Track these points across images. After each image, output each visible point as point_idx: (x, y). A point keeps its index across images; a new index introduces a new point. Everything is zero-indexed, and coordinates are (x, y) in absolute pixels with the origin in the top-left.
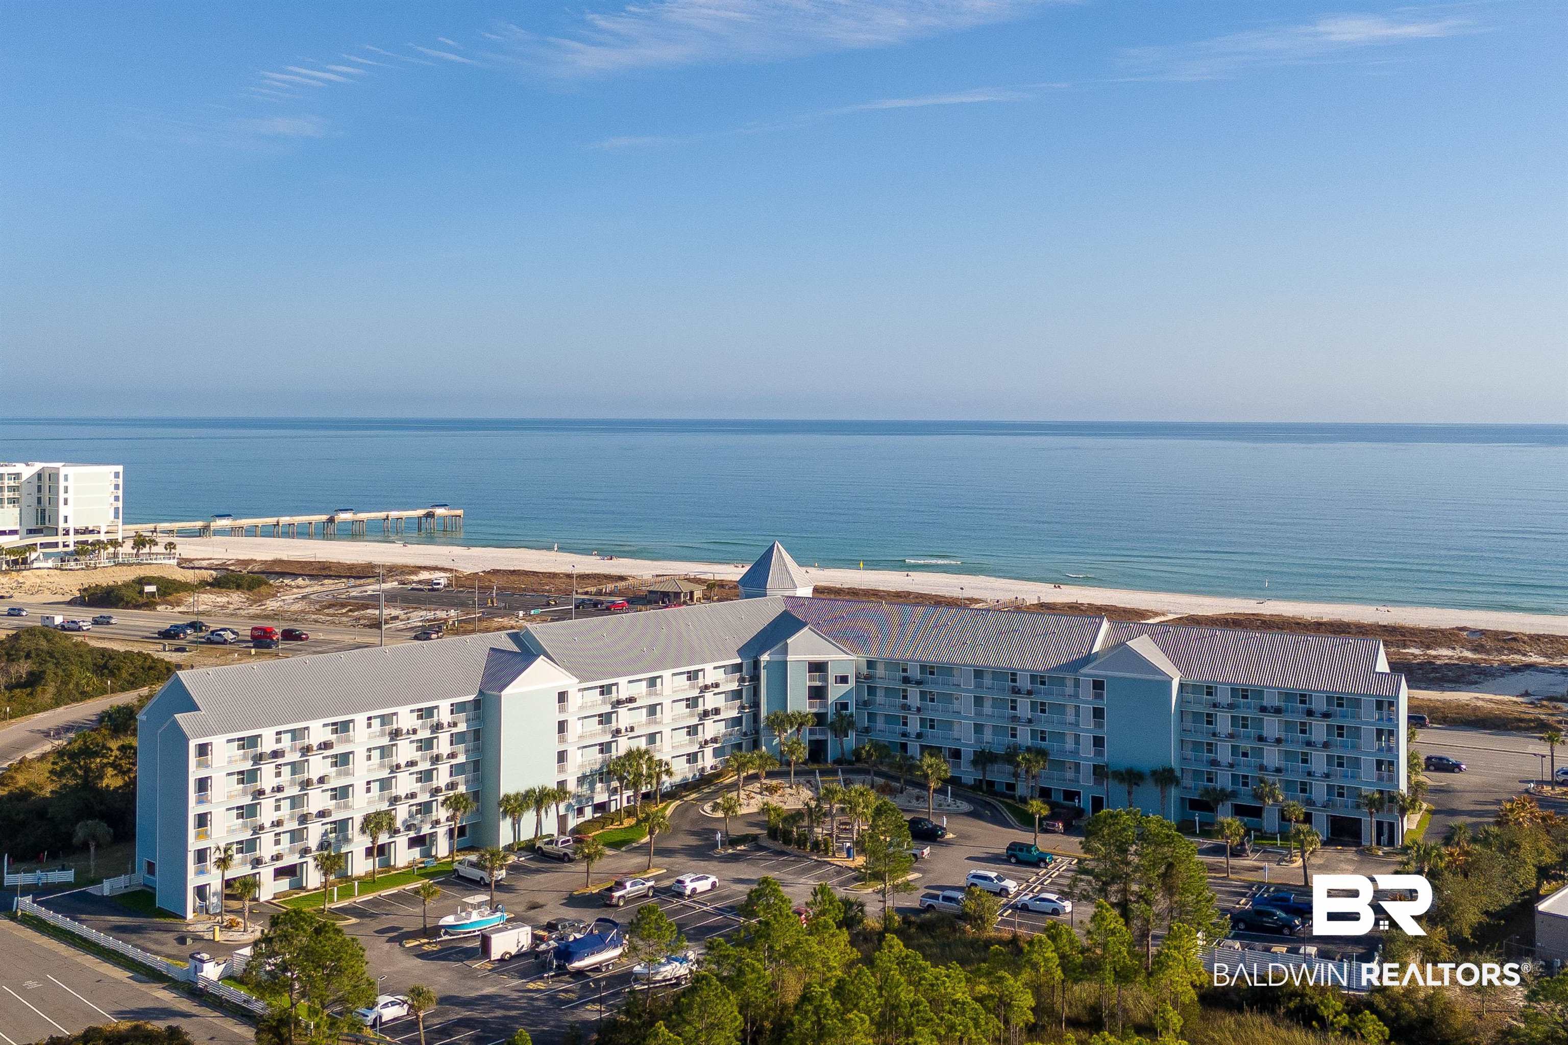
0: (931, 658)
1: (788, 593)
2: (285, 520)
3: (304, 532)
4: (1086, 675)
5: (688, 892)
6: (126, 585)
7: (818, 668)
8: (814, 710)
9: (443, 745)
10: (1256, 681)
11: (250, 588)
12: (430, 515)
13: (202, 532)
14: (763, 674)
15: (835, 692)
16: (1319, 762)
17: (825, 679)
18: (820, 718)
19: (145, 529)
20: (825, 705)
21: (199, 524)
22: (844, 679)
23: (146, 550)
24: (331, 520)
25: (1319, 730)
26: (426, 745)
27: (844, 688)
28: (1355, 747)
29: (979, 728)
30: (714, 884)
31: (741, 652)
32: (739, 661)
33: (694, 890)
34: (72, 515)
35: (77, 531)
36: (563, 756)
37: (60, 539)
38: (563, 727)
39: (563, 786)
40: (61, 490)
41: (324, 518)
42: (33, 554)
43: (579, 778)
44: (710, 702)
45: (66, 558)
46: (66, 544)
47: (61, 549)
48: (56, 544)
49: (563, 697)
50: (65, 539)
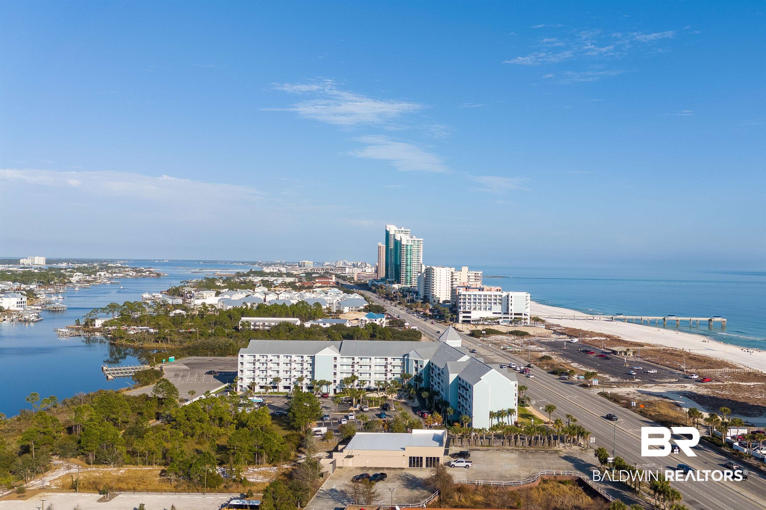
4: (444, 371)
7: (417, 362)
8: (415, 374)
9: (306, 365)
11: (520, 336)
14: (405, 362)
15: (420, 370)
17: (418, 365)
18: (415, 377)
22: (421, 366)
26: (301, 364)
32: (402, 358)
34: (513, 309)
35: (515, 314)
36: (335, 374)
37: (509, 316)
38: (335, 366)
39: (335, 381)
40: (510, 301)
41: (661, 318)
42: (501, 321)
43: (340, 381)
44: (389, 367)
45: (511, 322)
46: (511, 318)
47: (510, 320)
48: (508, 318)
49: (335, 358)
50: (511, 316)
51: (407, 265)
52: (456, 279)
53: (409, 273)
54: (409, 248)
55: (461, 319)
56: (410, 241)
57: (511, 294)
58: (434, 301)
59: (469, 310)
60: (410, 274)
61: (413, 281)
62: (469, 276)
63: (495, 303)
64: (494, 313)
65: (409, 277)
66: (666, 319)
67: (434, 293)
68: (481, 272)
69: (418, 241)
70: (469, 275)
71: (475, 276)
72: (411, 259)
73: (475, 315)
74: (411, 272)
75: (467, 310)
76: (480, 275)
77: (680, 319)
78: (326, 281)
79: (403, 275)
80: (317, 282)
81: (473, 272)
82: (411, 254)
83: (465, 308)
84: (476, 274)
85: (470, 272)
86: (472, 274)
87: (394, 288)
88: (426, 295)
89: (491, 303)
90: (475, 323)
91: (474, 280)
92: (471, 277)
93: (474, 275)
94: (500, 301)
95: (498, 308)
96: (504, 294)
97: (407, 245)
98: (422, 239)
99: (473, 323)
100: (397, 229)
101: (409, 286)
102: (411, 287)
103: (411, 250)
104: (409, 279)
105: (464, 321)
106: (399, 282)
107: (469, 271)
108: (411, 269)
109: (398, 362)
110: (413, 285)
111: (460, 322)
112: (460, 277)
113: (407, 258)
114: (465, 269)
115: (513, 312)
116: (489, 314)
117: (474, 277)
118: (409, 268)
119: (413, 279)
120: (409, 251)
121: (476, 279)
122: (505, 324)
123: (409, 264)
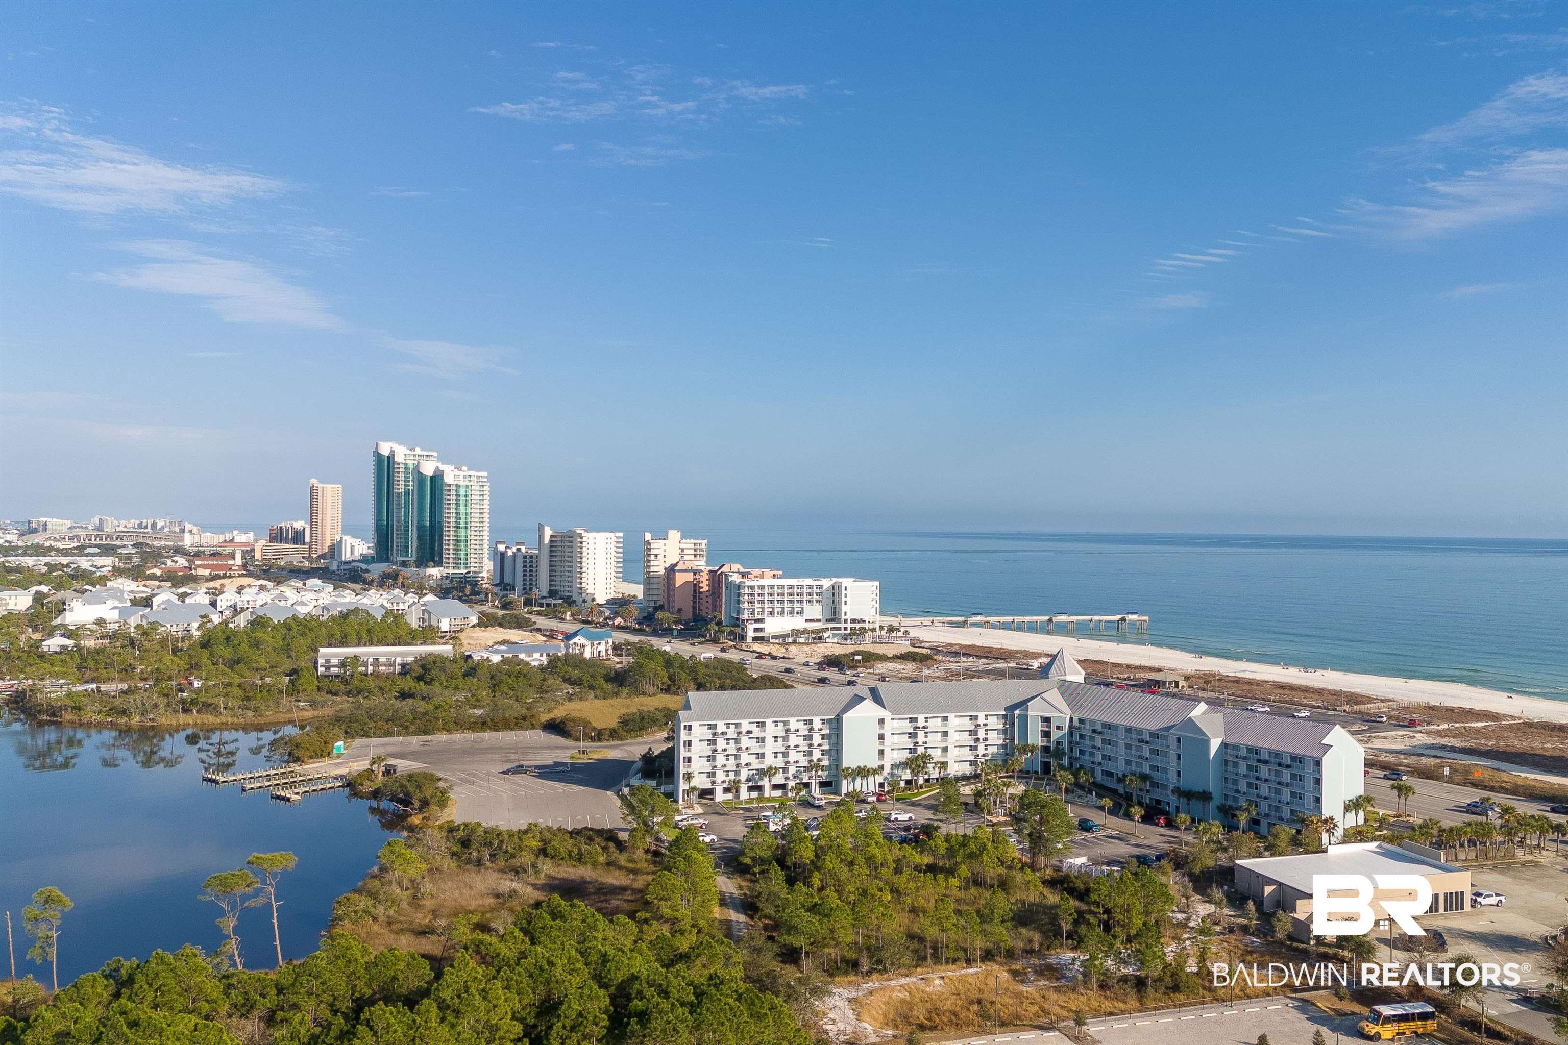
0: (1106, 720)
1: (1062, 678)
2: (1018, 619)
3: (1031, 628)
4: (1173, 734)
5: (892, 819)
6: (846, 655)
7: (1047, 720)
8: (1044, 744)
9: (817, 739)
10: (1260, 744)
11: (921, 661)
12: (1123, 620)
13: (964, 624)
14: (1016, 721)
15: (1055, 735)
16: (1286, 795)
17: (1049, 727)
18: (1046, 749)
19: (893, 621)
20: (1049, 741)
21: (961, 619)
22: (1058, 728)
23: (894, 634)
24: (1050, 620)
25: (1286, 776)
26: (808, 738)
27: (1060, 733)
28: (1303, 787)
29: (1128, 762)
30: (910, 818)
31: (1006, 709)
32: (1004, 713)
33: (896, 819)
34: (849, 610)
35: (853, 621)
36: (881, 752)
37: (842, 626)
38: (881, 737)
39: (881, 767)
40: (843, 596)
41: (1047, 618)
42: (826, 635)
43: (892, 765)
44: (981, 734)
45: (845, 637)
46: (846, 629)
47: (843, 632)
48: (839, 629)
49: (882, 721)
50: (845, 625)
51: (457, 527)
52: (656, 556)
53: (463, 544)
54: (462, 492)
55: (750, 634)
56: (461, 477)
57: (846, 582)
58: (584, 601)
59: (760, 617)
60: (466, 546)
61: (472, 560)
62: (683, 550)
63: (810, 601)
64: (807, 621)
65: (463, 553)
66: (1055, 619)
67: (584, 585)
68: (706, 541)
69: (478, 477)
70: (683, 546)
71: (696, 550)
72: (466, 514)
73: (774, 625)
74: (466, 541)
75: (757, 617)
76: (703, 546)
77: (1074, 618)
78: (215, 563)
79: (449, 545)
80: (199, 566)
81: (688, 541)
82: (466, 505)
83: (753, 613)
84: (695, 544)
85: (684, 541)
86: (689, 544)
87: (430, 576)
88: (554, 588)
89: (801, 602)
90: (777, 641)
91: (692, 557)
92: (686, 552)
93: (692, 546)
94: (818, 598)
95: (815, 611)
96: (826, 583)
97: (458, 486)
98: (485, 474)
99: (774, 641)
100: (408, 452)
101: (464, 571)
102: (469, 572)
103: (466, 496)
104: (463, 557)
105: (755, 639)
106: (439, 564)
107: (683, 537)
108: (466, 536)
109: (995, 723)
110: (472, 569)
111: (749, 640)
112: (665, 551)
113: (457, 513)
114: (674, 535)
115: (849, 617)
116: (798, 623)
117: (692, 552)
118: (462, 532)
119: (472, 555)
120: (462, 498)
121: (696, 555)
122: (835, 640)
123: (462, 525)
